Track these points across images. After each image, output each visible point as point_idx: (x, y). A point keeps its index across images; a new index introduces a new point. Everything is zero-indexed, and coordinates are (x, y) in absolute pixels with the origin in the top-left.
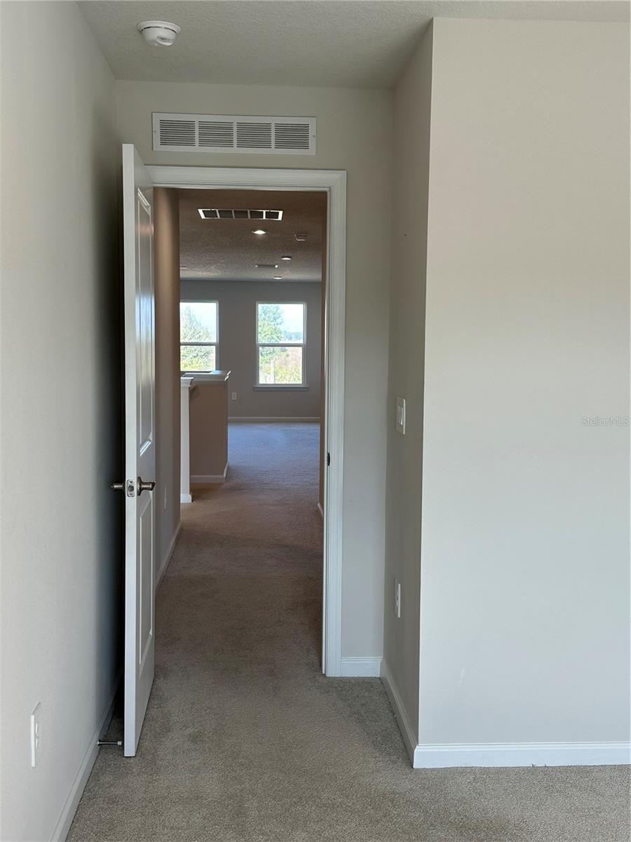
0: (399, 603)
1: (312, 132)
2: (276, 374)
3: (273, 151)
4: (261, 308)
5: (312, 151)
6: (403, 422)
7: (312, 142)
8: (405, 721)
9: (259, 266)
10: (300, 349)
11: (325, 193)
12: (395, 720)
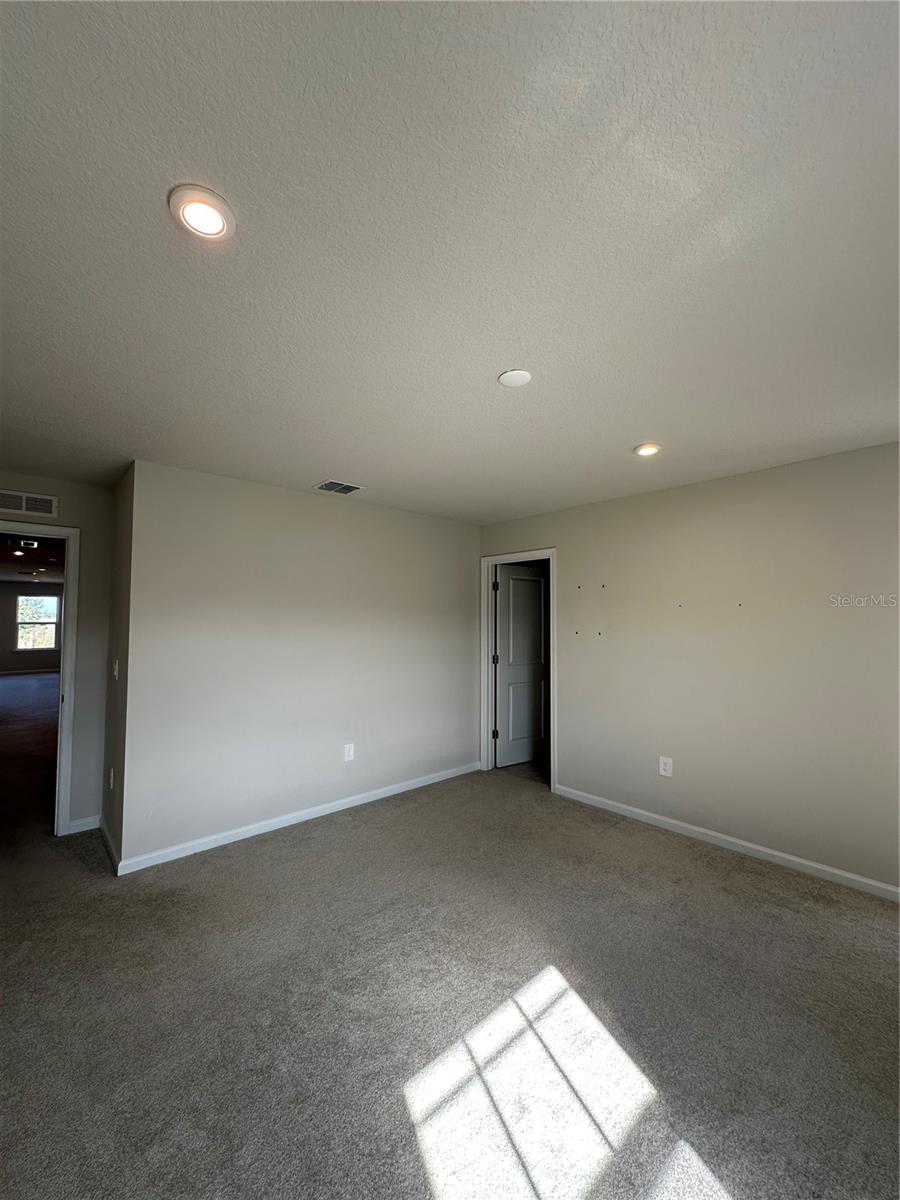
0: (112, 780)
1: (55, 504)
2: (34, 641)
3: (23, 512)
4: (21, 599)
5: (54, 515)
6: (116, 673)
7: (54, 509)
8: (114, 851)
9: (20, 573)
10: (54, 626)
11: (64, 540)
12: (108, 852)
